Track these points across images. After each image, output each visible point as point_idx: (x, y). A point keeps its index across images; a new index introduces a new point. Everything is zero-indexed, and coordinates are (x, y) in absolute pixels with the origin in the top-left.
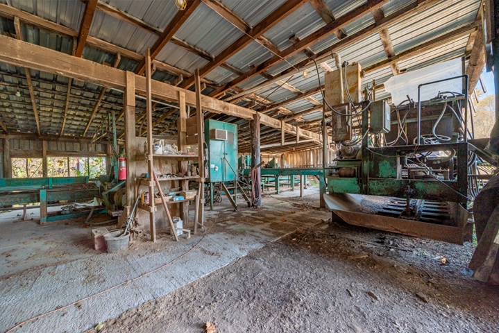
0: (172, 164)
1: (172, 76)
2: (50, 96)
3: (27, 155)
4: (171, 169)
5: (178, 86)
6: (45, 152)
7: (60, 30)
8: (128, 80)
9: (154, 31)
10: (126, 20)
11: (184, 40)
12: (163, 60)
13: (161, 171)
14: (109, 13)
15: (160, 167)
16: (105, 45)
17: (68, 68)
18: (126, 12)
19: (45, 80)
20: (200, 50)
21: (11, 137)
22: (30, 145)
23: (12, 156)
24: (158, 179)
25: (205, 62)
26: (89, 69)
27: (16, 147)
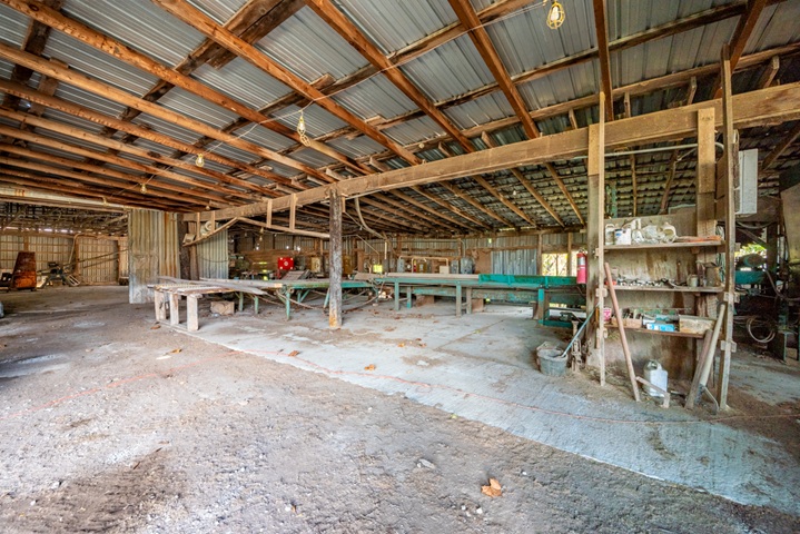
0: (678, 261)
1: (677, 89)
2: (547, 184)
3: (555, 250)
4: (674, 271)
5: (693, 102)
6: (570, 246)
7: (511, 122)
8: (590, 138)
9: (588, 56)
10: (548, 72)
11: (648, 28)
12: (640, 77)
13: (650, 274)
14: (529, 79)
15: (650, 265)
16: (553, 110)
17: (524, 157)
18: (545, 64)
19: (533, 171)
20: (694, 17)
21: (543, 232)
22: (557, 239)
23: (543, 252)
24: (614, 287)
25: (734, 21)
26: (544, 147)
27: (547, 242)
